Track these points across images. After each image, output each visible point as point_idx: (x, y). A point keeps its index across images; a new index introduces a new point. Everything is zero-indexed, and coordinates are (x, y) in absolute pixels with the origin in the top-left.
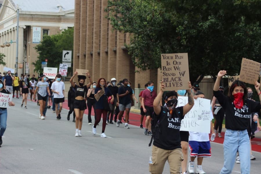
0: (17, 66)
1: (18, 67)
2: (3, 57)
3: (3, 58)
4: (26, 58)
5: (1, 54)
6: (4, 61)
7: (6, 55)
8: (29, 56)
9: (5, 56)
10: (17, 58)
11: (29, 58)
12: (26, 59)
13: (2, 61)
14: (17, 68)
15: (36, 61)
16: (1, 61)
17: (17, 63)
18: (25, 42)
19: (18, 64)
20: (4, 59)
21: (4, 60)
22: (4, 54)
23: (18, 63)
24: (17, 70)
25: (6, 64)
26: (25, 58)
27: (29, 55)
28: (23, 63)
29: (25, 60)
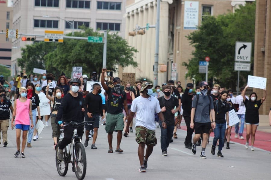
0: (157, 69)
1: (159, 70)
2: (133, 52)
3: (132, 54)
4: (172, 54)
5: (130, 48)
6: (134, 60)
7: (138, 50)
8: (178, 52)
9: (136, 51)
10: (157, 54)
11: (177, 54)
12: (171, 56)
13: (132, 59)
14: (157, 72)
15: (189, 60)
16: (130, 59)
17: (157, 63)
18: (171, 27)
19: (159, 65)
20: (134, 56)
21: (136, 57)
22: (135, 48)
23: (159, 63)
24: (157, 75)
25: (138, 65)
26: (170, 54)
27: (178, 50)
28: (168, 62)
29: (170, 59)
